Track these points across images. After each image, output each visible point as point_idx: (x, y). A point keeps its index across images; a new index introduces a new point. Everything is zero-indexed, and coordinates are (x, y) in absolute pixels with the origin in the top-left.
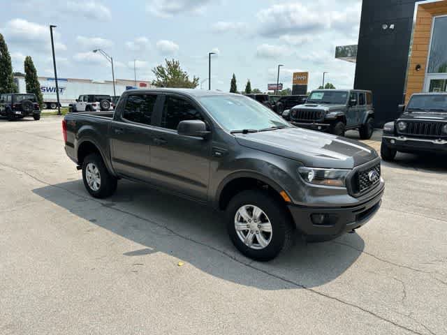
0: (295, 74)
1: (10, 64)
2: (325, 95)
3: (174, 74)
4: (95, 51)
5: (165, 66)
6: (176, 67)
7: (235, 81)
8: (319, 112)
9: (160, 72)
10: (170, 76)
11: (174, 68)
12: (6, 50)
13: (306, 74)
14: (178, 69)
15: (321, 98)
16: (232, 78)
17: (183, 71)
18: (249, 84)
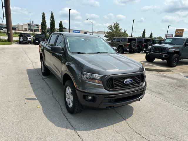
0: (177, 30)
1: (54, 24)
2: (173, 40)
3: (116, 29)
4: (87, 19)
5: (113, 25)
6: (117, 26)
7: (145, 32)
8: (165, 48)
9: (111, 28)
10: (114, 30)
11: (116, 26)
12: (54, 19)
13: (183, 30)
14: (118, 27)
15: (170, 41)
16: (144, 31)
17: (120, 27)
18: (152, 34)
